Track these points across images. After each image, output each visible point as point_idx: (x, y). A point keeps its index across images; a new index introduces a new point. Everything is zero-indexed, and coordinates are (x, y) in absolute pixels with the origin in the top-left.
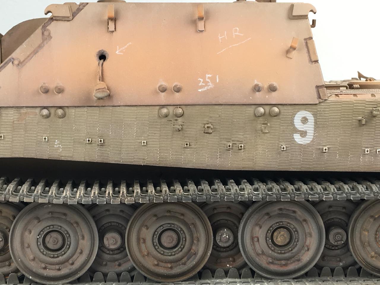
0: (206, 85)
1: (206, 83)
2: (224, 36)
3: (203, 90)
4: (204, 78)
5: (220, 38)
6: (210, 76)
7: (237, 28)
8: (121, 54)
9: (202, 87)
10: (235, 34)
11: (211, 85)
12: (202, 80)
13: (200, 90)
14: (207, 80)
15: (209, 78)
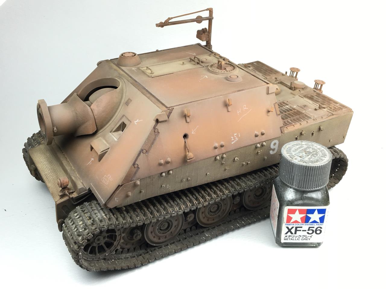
0: (235, 140)
1: (234, 138)
3: (234, 142)
4: (233, 136)
5: (238, 112)
6: (236, 134)
7: (245, 105)
8: (195, 133)
9: (233, 141)
10: (244, 109)
11: (237, 139)
12: (232, 137)
13: (232, 143)
14: (235, 137)
15: (236, 135)
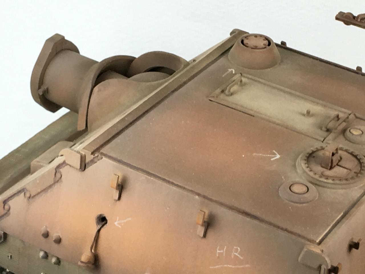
2: (222, 251)
5: (218, 251)
7: (239, 248)
8: (119, 226)
10: (235, 253)
